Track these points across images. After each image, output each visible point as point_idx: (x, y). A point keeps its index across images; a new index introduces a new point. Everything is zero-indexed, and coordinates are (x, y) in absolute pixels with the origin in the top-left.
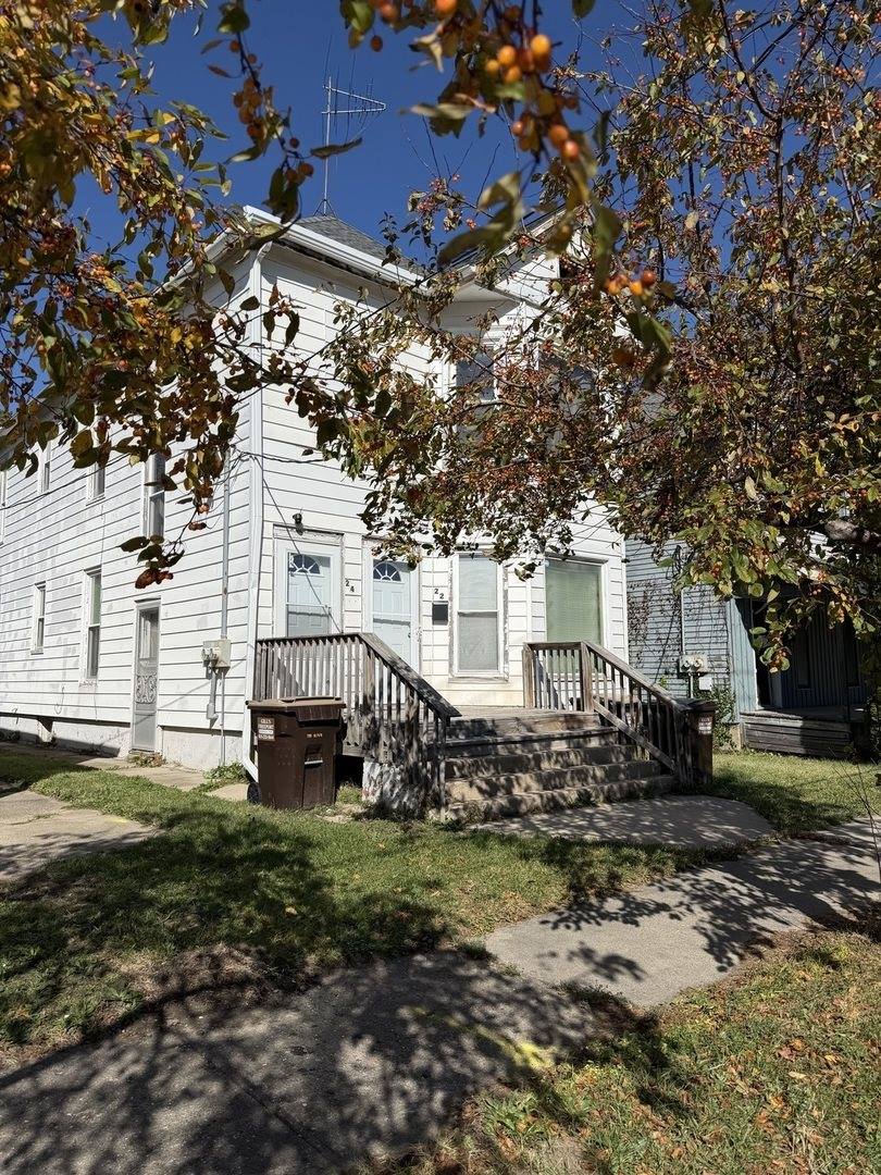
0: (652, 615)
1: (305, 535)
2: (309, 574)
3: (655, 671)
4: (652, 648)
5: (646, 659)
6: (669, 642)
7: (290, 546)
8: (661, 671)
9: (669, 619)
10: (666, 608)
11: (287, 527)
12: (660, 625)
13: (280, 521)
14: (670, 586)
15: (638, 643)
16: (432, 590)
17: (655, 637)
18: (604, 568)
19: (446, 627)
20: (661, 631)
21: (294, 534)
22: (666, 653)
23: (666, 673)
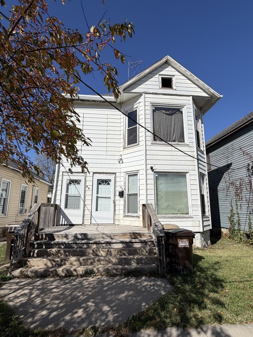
0: (243, 191)
1: (73, 174)
2: (76, 185)
3: (246, 212)
4: (244, 203)
5: (243, 208)
6: (250, 201)
7: (68, 178)
8: (248, 212)
9: (249, 192)
10: (248, 188)
11: (67, 172)
12: (246, 195)
13: (65, 171)
14: (248, 179)
15: (240, 202)
16: (120, 187)
17: (245, 199)
18: (187, 175)
19: (123, 199)
20: (247, 197)
21: (70, 174)
22: (249, 206)
23: (250, 213)
